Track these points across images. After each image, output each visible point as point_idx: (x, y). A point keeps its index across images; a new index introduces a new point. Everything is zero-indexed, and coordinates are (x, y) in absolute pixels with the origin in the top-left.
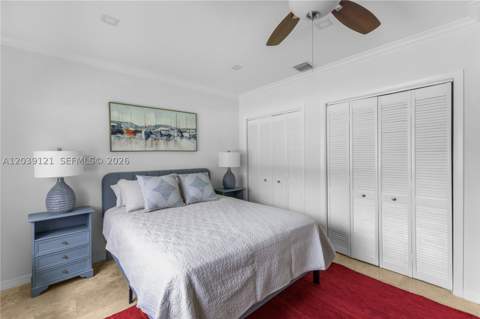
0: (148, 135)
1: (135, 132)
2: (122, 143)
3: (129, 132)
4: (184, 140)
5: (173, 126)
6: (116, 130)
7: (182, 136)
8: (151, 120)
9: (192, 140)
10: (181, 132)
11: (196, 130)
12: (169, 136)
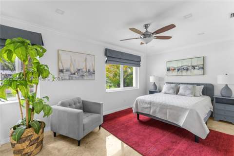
0: (178, 70)
1: (174, 69)
2: (170, 73)
3: (172, 70)
4: (195, 70)
5: (190, 65)
6: (168, 70)
7: (195, 68)
8: (180, 64)
9: (201, 70)
10: (194, 67)
11: (203, 65)
12: (188, 69)
